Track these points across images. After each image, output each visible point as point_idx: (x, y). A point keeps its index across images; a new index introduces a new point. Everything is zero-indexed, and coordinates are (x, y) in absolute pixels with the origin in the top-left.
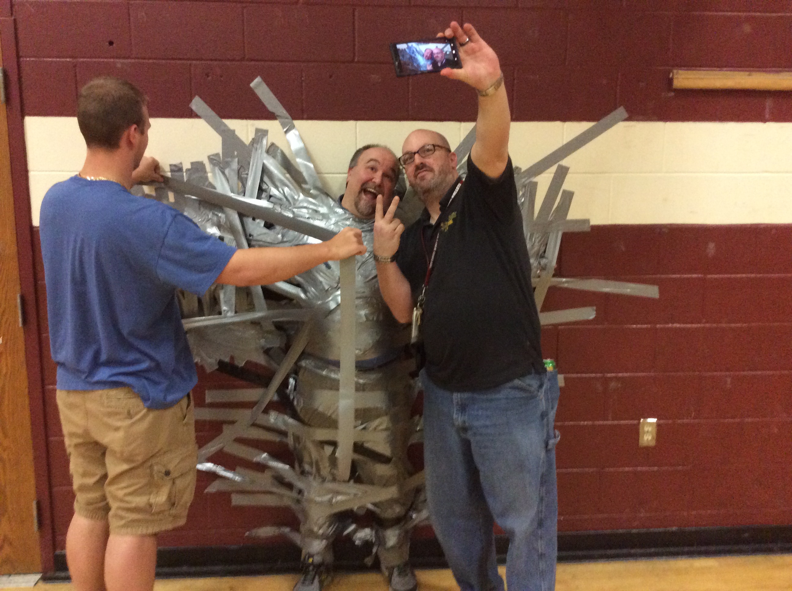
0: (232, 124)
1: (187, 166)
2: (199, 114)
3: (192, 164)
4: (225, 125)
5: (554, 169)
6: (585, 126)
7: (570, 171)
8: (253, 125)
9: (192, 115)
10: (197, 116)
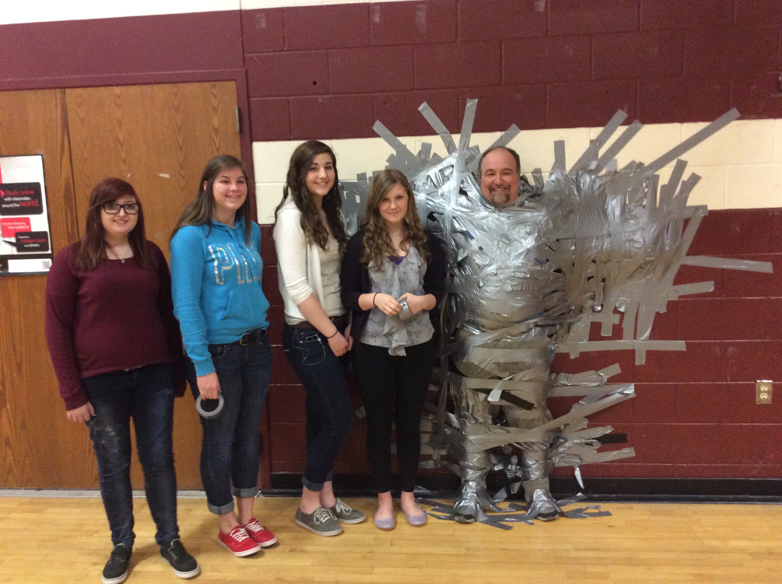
0: (404, 140)
1: (369, 174)
2: (379, 134)
3: (373, 173)
4: (399, 141)
5: (674, 163)
6: (701, 126)
7: (688, 164)
8: (420, 140)
9: (374, 135)
10: (378, 136)
